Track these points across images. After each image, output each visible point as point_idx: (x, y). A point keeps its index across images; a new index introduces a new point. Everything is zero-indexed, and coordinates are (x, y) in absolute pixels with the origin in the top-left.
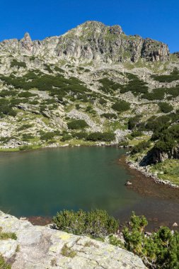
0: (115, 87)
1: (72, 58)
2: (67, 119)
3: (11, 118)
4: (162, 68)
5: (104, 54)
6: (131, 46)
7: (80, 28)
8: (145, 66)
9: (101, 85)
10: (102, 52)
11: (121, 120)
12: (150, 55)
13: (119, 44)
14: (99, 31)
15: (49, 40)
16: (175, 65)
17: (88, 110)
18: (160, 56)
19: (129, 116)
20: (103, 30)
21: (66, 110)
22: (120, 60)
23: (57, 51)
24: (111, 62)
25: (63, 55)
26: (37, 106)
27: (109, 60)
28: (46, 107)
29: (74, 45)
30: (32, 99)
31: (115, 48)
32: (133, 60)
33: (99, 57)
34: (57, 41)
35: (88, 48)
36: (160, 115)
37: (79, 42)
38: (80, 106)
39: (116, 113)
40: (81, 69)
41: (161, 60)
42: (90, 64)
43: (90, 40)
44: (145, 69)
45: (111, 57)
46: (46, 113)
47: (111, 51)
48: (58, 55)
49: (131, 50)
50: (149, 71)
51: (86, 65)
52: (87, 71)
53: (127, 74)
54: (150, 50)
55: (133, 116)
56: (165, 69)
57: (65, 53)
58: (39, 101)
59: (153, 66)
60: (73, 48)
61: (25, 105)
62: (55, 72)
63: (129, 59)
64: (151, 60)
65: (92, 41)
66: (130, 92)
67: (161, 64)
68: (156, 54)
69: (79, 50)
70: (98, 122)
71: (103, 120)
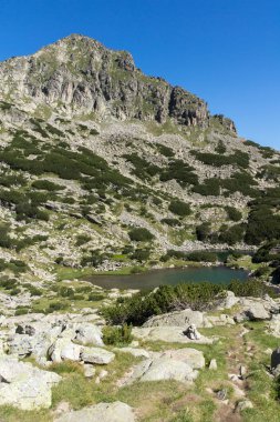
0: (153, 170)
1: (60, 103)
2: (124, 226)
3: (44, 223)
4: (201, 138)
5: (112, 101)
6: (154, 95)
7: (63, 45)
8: (178, 132)
9: (131, 166)
10: (108, 98)
11: (186, 228)
12: (184, 116)
13: (135, 89)
14: (97, 58)
15: (13, 64)
16: (219, 136)
17: (143, 213)
18: (198, 120)
19: (193, 222)
20: (105, 58)
21: (114, 212)
22: (138, 116)
23: (30, 85)
24: (124, 117)
25: (42, 94)
26: (76, 206)
27: (121, 113)
28: (90, 209)
29: (61, 80)
30: (62, 194)
31: (129, 95)
32: (158, 118)
33: (103, 106)
34: (27, 66)
35: (86, 89)
36: (231, 224)
37: (69, 76)
38: (131, 206)
39: (177, 217)
40: (84, 128)
41: (200, 126)
42: (91, 117)
43: (85, 73)
44: (178, 137)
45: (124, 109)
46: (92, 217)
47: (123, 99)
48: (34, 94)
49: (154, 103)
50: (185, 142)
51: (84, 118)
52: (94, 133)
53: (157, 145)
54: (182, 106)
55: (200, 223)
56: (207, 142)
57: (45, 91)
58: (75, 198)
59: (189, 133)
60: (60, 86)
61: (57, 204)
62: (50, 135)
63: (153, 117)
64: (186, 123)
65: (89, 75)
66: (174, 181)
67: (200, 132)
68: (192, 115)
69: (70, 90)
70: (160, 230)
71: (165, 227)
